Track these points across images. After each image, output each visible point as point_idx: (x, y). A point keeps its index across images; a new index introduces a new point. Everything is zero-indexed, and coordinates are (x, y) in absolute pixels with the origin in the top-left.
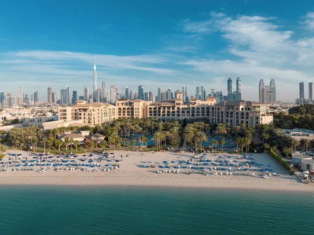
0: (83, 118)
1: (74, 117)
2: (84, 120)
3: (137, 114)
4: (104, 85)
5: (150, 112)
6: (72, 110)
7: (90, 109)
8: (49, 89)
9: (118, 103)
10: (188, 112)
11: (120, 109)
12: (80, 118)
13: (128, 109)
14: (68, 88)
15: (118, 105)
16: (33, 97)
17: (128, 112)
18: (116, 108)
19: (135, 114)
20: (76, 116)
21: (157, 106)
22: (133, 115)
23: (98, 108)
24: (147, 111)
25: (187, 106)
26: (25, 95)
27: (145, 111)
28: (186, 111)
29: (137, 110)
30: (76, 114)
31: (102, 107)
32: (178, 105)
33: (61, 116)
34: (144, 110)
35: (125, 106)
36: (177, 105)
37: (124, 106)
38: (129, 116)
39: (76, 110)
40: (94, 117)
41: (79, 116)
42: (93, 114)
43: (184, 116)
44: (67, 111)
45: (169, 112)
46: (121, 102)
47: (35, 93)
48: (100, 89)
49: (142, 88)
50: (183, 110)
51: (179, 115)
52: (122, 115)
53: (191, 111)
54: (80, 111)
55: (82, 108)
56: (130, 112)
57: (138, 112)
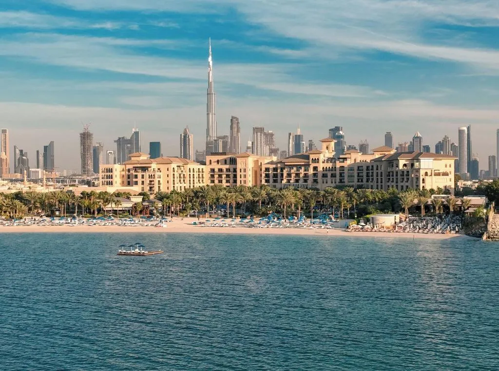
0: (140, 183)
1: (126, 183)
2: (143, 186)
3: (243, 179)
4: (235, 126)
5: (267, 176)
6: (123, 170)
7: (152, 168)
8: (85, 137)
9: (210, 161)
10: (333, 176)
11: (213, 170)
12: (136, 183)
13: (228, 170)
14: (137, 133)
15: (211, 163)
16: (41, 158)
17: (228, 176)
18: (206, 169)
19: (238, 179)
20: (129, 180)
21: (279, 165)
22: (235, 181)
23: (167, 166)
24: (261, 175)
25: (331, 164)
26: (18, 152)
27: (258, 175)
28: (329, 174)
29: (243, 173)
30: (129, 177)
31: (174, 165)
32: (315, 162)
33: (103, 180)
34: (256, 172)
35: (221, 164)
36: (313, 162)
37: (220, 166)
38: (228, 184)
39: (129, 170)
40: (159, 181)
41: (134, 180)
42: (156, 176)
43: (327, 183)
44: (114, 170)
45: (297, 175)
46: (215, 158)
47: (46, 148)
48: (225, 137)
49: (341, 132)
50: (325, 172)
51: (315, 181)
52: (216, 182)
53: (338, 173)
54: (136, 171)
55: (139, 165)
56: (232, 176)
57: (245, 176)
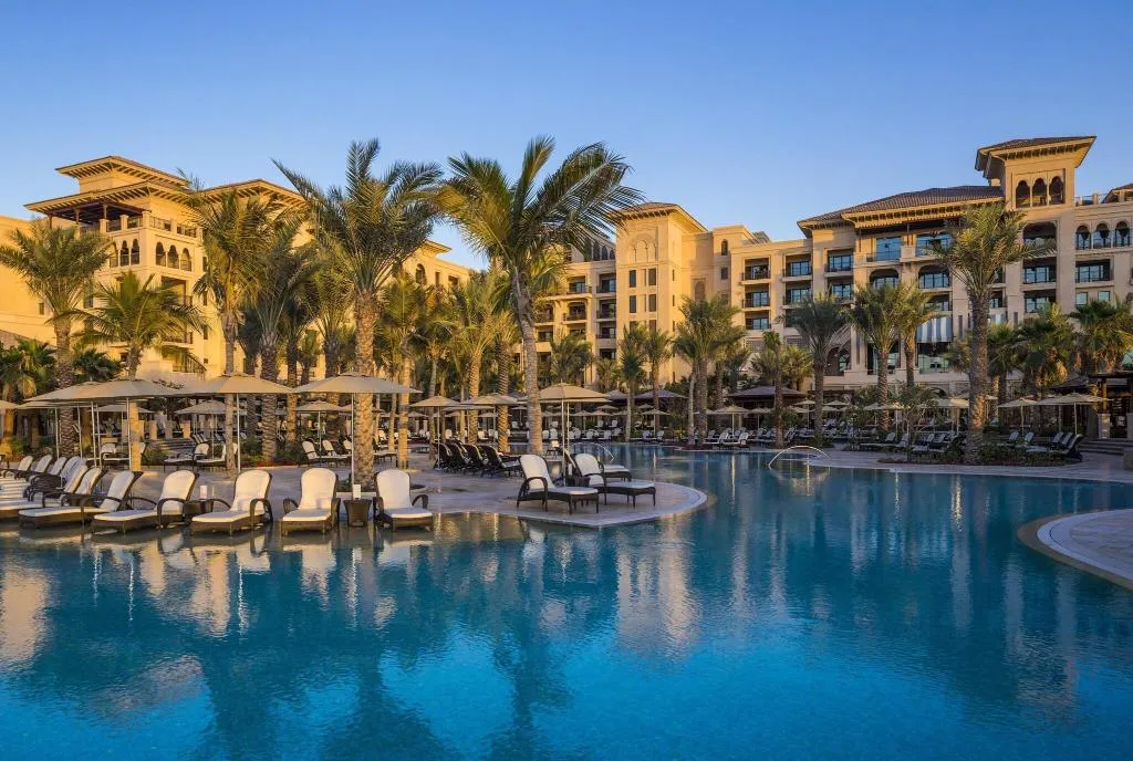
3: (642, 316)
22: (609, 331)
29: (642, 290)
32: (1039, 200)
50: (1094, 254)
56: (592, 308)
57: (653, 303)
